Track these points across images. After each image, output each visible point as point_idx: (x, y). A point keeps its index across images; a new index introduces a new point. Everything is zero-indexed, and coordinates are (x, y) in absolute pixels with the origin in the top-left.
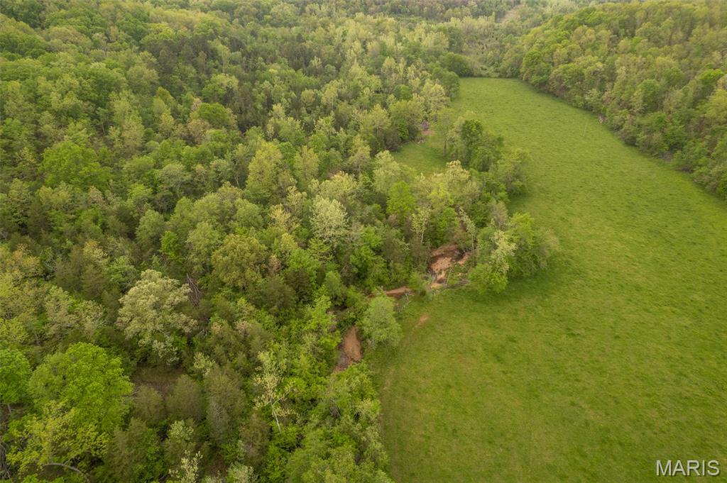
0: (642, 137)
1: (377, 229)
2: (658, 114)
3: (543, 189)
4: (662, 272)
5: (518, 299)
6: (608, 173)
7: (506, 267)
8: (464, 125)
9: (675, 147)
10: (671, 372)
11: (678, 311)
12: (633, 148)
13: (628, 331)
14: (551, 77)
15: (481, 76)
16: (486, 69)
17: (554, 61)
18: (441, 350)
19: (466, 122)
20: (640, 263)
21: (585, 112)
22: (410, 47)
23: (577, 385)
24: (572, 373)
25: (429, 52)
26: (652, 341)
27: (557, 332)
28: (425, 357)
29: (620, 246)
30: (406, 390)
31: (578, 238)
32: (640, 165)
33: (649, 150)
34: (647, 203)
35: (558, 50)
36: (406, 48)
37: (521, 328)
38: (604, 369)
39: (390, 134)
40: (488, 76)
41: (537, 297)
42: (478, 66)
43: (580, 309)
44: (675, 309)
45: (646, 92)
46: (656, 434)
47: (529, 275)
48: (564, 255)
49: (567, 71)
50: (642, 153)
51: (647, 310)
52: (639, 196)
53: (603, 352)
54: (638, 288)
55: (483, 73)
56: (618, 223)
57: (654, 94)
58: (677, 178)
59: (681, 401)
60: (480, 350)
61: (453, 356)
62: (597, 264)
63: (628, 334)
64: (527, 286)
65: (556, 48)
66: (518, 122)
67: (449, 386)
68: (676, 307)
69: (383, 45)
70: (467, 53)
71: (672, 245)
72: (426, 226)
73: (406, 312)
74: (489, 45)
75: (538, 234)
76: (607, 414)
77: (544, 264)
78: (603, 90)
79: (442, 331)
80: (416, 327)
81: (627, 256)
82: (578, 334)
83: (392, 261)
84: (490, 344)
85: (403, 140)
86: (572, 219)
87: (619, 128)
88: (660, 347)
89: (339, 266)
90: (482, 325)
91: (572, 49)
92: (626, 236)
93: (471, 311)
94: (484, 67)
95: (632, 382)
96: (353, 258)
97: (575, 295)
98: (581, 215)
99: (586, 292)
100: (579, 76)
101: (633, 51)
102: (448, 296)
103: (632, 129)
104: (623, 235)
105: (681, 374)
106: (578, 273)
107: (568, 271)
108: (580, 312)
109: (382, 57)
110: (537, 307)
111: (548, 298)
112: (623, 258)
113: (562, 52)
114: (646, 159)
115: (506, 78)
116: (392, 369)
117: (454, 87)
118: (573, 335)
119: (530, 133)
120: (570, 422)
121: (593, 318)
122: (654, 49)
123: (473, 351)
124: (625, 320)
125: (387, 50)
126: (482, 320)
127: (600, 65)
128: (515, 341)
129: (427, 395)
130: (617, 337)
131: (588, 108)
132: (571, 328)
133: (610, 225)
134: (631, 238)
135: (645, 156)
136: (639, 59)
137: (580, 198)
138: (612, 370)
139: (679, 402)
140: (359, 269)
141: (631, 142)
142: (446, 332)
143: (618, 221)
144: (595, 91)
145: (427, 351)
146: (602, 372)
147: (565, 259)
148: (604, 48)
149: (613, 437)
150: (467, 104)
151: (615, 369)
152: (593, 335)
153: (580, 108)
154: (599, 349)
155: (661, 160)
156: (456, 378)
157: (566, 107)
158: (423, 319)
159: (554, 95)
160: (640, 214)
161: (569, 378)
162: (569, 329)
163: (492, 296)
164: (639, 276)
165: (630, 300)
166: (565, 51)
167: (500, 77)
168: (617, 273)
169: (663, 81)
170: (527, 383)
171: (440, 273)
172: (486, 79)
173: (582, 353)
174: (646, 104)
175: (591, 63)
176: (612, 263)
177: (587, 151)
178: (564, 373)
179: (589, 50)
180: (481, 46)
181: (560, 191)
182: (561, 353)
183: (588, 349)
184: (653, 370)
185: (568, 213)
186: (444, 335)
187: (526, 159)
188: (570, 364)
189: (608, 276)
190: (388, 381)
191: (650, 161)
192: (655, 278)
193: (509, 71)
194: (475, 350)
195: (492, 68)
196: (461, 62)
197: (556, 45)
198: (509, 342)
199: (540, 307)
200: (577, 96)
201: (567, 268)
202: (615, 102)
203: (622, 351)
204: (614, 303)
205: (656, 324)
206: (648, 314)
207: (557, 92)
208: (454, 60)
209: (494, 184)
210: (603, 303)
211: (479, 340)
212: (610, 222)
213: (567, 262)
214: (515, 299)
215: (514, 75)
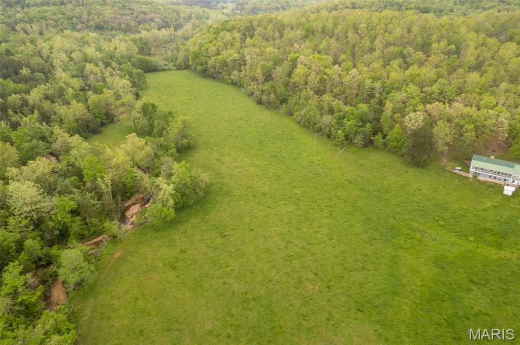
0: (264, 98)
1: (73, 196)
2: (270, 83)
3: (205, 142)
4: (278, 181)
5: (187, 221)
6: (247, 124)
7: (171, 202)
8: (143, 106)
9: (284, 101)
10: (283, 242)
11: (287, 203)
12: (262, 106)
13: (258, 224)
14: (209, 66)
15: (164, 70)
16: (167, 65)
17: (209, 55)
18: (131, 274)
19: (145, 104)
20: (265, 178)
21: (233, 86)
22: (106, 54)
23: (228, 269)
24: (224, 262)
25: (122, 57)
26: (272, 226)
27: (213, 238)
28: (119, 283)
29: (254, 170)
30: (103, 313)
31: (227, 170)
32: (265, 116)
33: (269, 105)
34: (270, 139)
35: (210, 48)
36: (103, 55)
37: (190, 241)
38: (244, 253)
39: (90, 121)
40: (170, 70)
41: (200, 217)
42: (161, 63)
43: (228, 217)
44: (285, 202)
45: (263, 70)
46: (274, 285)
47: (193, 203)
48: (218, 184)
49: (217, 61)
50: (267, 108)
51: (269, 207)
52: (265, 135)
53: (243, 242)
54: (264, 194)
55: (166, 67)
56: (252, 155)
57: (268, 70)
58: (287, 121)
59: (288, 259)
60: (160, 265)
61: (141, 275)
62: (240, 185)
63: (258, 226)
64: (193, 211)
65: (209, 47)
66: (189, 99)
67: (137, 299)
68: (285, 201)
69: (85, 55)
70: (154, 55)
71: (283, 162)
72: (111, 185)
73: (104, 253)
74: (171, 48)
75: (193, 173)
76: (246, 283)
77: (201, 194)
78: (240, 71)
79: (132, 260)
80: (112, 262)
81: (258, 175)
82: (228, 235)
83: (88, 218)
84: (167, 259)
85: (102, 124)
86: (224, 159)
87: (252, 94)
88: (277, 228)
89: (41, 233)
90: (162, 247)
91: (219, 46)
92: (258, 163)
93: (154, 239)
94: (166, 63)
95: (261, 256)
96: (51, 224)
97: (225, 209)
98: (229, 155)
99: (233, 205)
100: (225, 63)
101: (254, 46)
102: (137, 233)
103: (259, 93)
104: (256, 162)
105: (288, 242)
106: (228, 193)
107: (221, 194)
108: (229, 219)
109: (84, 63)
110: (200, 224)
111: (208, 215)
112: (255, 177)
113: (213, 49)
114: (269, 111)
115: (182, 69)
116: (91, 301)
117: (142, 80)
118: (224, 236)
119: (198, 105)
120: (223, 296)
121: (237, 221)
122: (264, 43)
123: (155, 267)
124: (256, 217)
125: (89, 57)
126: (162, 244)
127: (236, 55)
128: (185, 252)
129: (120, 311)
130: (252, 230)
131: (234, 84)
132: (222, 232)
133: (248, 157)
134: (261, 163)
135: (269, 110)
136: (257, 50)
137: (229, 144)
138: (249, 252)
139: (287, 260)
140: (60, 231)
141: (260, 102)
142: (134, 260)
143: (253, 154)
144: (236, 72)
145: (121, 278)
146: (243, 255)
147: (219, 186)
148: (238, 44)
149: (249, 296)
150: (153, 91)
151: (250, 251)
152: (237, 233)
153: (230, 84)
154: (241, 241)
155: (278, 111)
156: (142, 291)
157: (222, 85)
158: (117, 255)
159: (213, 78)
160: (266, 147)
161: (222, 266)
162: (222, 233)
163: (167, 225)
164: (265, 186)
165: (260, 203)
166: (215, 48)
167: (177, 69)
168: (251, 187)
169: (271, 63)
170: (194, 279)
171: (132, 217)
172: (168, 72)
173: (230, 246)
174: (265, 77)
175: (231, 54)
176: (249, 182)
177: (234, 112)
178: (218, 264)
179: (229, 46)
180: (165, 49)
181: (216, 141)
182: (216, 250)
183: (234, 243)
184: (273, 245)
185: (222, 155)
186: (133, 262)
187: (188, 124)
188: (222, 257)
189: (246, 191)
190: (88, 312)
191: (272, 112)
192: (274, 185)
193: (182, 64)
194: (157, 267)
195: (171, 64)
196: (148, 62)
197: (209, 44)
198: (181, 254)
199: (202, 223)
200: (226, 77)
201: (220, 192)
202: (248, 78)
203: (255, 238)
204: (250, 208)
205: (275, 215)
206: (271, 209)
207: (215, 75)
208: (142, 61)
209: (166, 145)
210: (243, 210)
211: (159, 259)
212: (248, 155)
213: (220, 188)
214: (185, 222)
215: (187, 67)
